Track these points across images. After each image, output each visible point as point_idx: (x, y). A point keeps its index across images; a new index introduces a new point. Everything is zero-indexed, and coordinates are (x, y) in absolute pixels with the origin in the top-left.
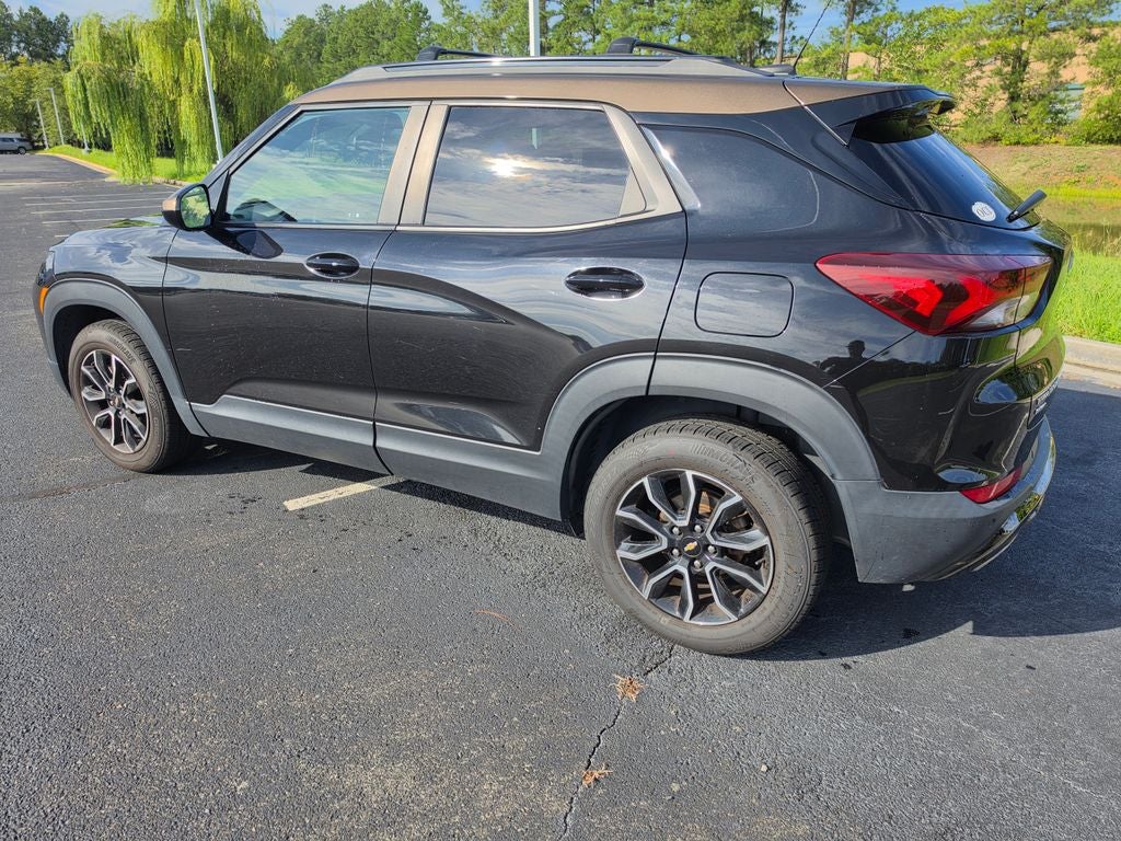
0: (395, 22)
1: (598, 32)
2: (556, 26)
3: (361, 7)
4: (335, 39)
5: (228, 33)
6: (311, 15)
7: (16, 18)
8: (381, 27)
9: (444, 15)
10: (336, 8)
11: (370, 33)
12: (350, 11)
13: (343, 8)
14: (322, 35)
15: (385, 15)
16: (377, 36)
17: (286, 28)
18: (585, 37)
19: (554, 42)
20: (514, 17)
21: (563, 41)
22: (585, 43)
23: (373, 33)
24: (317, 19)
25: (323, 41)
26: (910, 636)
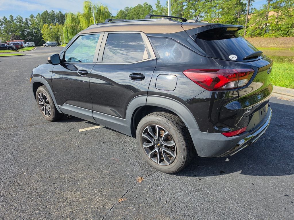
0: (144, 10)
1: (196, 10)
2: (185, 9)
3: (136, 7)
4: (129, 16)
5: (100, 15)
6: (123, 10)
7: (56, 14)
8: (140, 12)
9: (156, 8)
10: (130, 7)
11: (137, 13)
12: (133, 8)
13: (131, 7)
14: (126, 14)
15: (141, 9)
16: (139, 14)
17: (117, 13)
18: (193, 11)
19: (184, 13)
20: (174, 7)
21: (187, 12)
22: (193, 13)
23: (138, 13)
24: (125, 11)
25: (126, 16)
26: (222, 173)
